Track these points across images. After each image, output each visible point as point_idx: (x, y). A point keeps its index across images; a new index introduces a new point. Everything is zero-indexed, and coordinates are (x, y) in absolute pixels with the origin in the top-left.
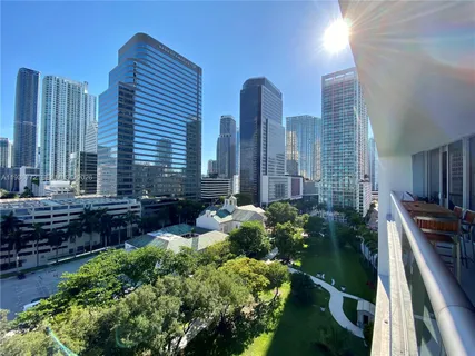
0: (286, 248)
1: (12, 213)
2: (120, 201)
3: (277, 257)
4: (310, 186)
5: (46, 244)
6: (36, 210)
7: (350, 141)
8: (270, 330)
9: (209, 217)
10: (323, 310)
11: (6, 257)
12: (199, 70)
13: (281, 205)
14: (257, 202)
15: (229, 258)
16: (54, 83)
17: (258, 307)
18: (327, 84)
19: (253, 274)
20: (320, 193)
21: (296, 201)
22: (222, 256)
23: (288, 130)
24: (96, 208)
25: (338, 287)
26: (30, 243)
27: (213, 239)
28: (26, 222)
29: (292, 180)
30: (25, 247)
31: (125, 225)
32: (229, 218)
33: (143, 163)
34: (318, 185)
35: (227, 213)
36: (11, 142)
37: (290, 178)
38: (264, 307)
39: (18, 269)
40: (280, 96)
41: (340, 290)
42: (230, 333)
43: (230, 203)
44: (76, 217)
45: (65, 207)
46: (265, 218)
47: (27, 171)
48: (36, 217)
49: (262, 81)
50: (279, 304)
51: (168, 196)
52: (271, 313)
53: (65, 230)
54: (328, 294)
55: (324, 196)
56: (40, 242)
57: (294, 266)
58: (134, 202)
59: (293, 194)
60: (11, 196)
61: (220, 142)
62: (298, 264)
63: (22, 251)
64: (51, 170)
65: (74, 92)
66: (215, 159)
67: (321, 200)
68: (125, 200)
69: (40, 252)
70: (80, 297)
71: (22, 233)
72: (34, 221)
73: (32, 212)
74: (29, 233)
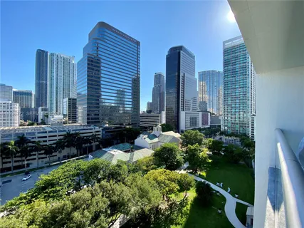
0: (194, 162)
2: (89, 128)
3: (188, 168)
4: (215, 118)
5: (42, 154)
6: (39, 133)
7: (244, 87)
8: (179, 224)
9: (143, 139)
10: (220, 211)
11: (21, 161)
12: (138, 43)
13: (193, 131)
14: (177, 129)
15: (152, 169)
16: (55, 57)
17: (171, 204)
18: (227, 47)
19: (167, 182)
20: (222, 123)
21: (205, 129)
22: (147, 167)
23: (200, 81)
24: (73, 132)
25: (232, 194)
26: (34, 153)
27: (144, 155)
28: (32, 140)
29: (203, 115)
30: (31, 155)
31: (91, 143)
32: (156, 140)
33: (107, 104)
34: (221, 118)
35: (155, 137)
36: (34, 93)
37: (201, 113)
38: (176, 205)
39: (26, 169)
40: (194, 57)
41: (234, 196)
42: (149, 223)
43: (157, 130)
44: (62, 137)
45: (56, 132)
46: (181, 141)
47: (42, 110)
48: (39, 137)
49: (181, 48)
50: (187, 204)
51: (121, 124)
52: (180, 210)
53: (54, 146)
54: (224, 199)
55: (225, 126)
56: (39, 153)
57: (200, 176)
58: (97, 128)
59: (203, 124)
60: (32, 124)
61: (154, 90)
62: (204, 174)
63: (28, 158)
64: (55, 109)
65: (67, 62)
66: (151, 101)
67: (223, 128)
68: (92, 127)
69: (39, 158)
70: (46, 193)
71: (28, 147)
72: (37, 140)
73: (36, 134)
74: (33, 147)
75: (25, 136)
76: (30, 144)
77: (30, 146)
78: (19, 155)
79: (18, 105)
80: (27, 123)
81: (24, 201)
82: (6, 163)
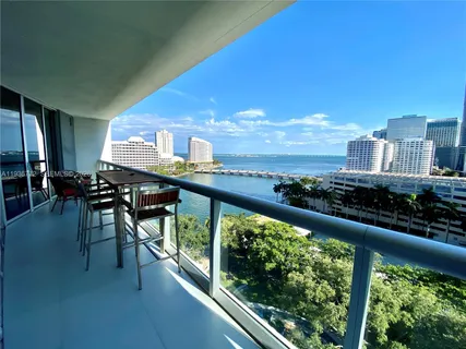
1: (432, 188)
5: (457, 226)
6: (456, 189)
11: (421, 225)
26: (442, 220)
28: (444, 199)
48: (456, 197)
56: (452, 222)
60: (451, 174)
63: (433, 224)
69: (450, 232)
70: (444, 287)
71: (435, 207)
72: (452, 200)
73: (453, 190)
74: (444, 209)
75: (434, 190)
76: (440, 205)
77: (439, 208)
78: (421, 215)
79: (432, 142)
80: (443, 172)
81: (408, 276)
82: (403, 220)
